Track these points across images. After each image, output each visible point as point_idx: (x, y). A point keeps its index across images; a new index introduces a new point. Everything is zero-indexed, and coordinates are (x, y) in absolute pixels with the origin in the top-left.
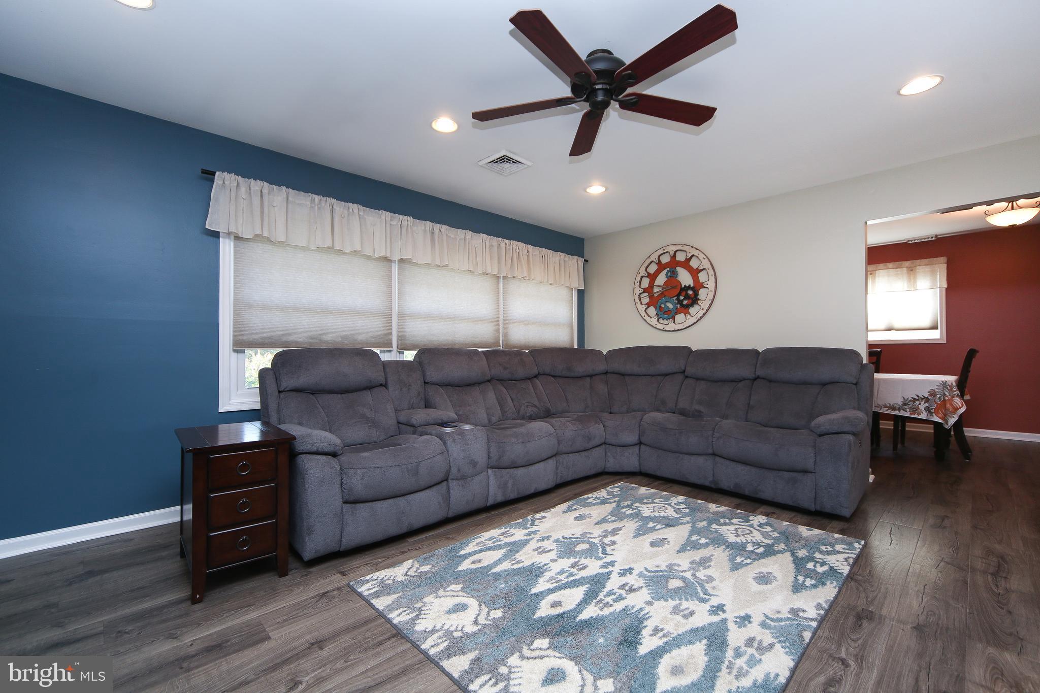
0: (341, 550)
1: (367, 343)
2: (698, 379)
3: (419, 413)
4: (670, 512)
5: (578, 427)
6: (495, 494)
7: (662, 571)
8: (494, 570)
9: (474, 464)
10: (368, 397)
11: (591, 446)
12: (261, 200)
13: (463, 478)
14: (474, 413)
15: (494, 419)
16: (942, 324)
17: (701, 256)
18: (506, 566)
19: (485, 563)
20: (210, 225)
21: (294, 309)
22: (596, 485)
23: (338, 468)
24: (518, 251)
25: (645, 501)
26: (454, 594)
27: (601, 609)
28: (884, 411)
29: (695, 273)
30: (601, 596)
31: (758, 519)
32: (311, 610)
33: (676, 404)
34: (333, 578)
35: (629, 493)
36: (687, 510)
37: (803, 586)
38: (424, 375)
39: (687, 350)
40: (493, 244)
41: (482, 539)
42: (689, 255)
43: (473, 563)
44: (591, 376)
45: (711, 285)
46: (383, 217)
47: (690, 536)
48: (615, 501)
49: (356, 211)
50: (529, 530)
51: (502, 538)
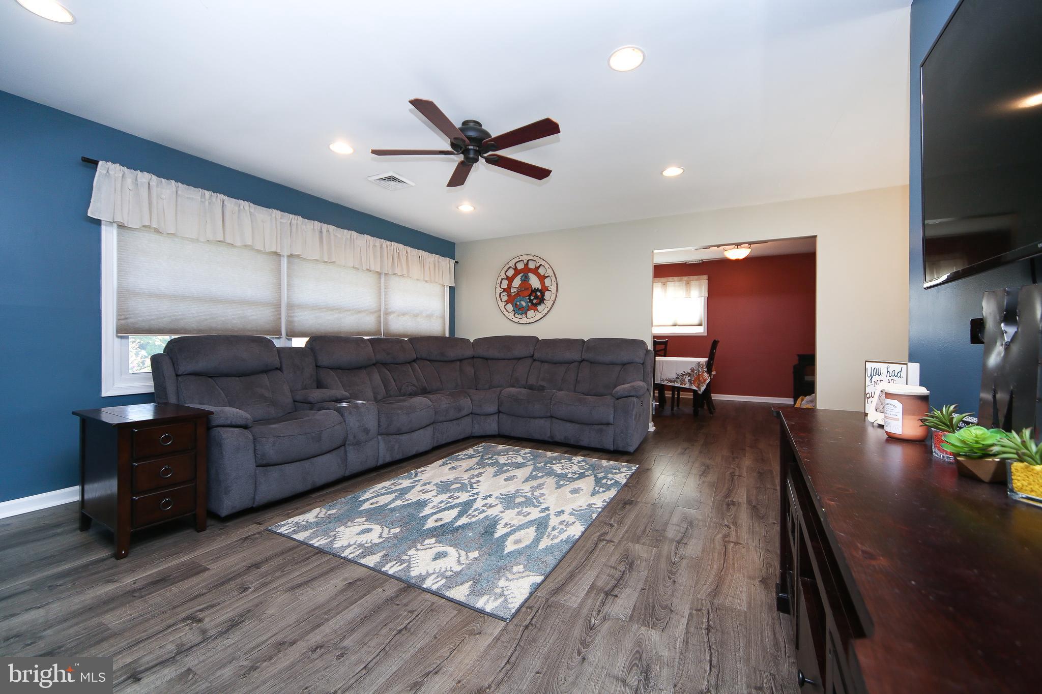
0: (254, 506)
1: (257, 331)
2: (542, 362)
3: (315, 393)
4: (520, 459)
5: (450, 401)
6: (384, 455)
7: (511, 494)
8: (389, 507)
9: (367, 431)
10: (265, 379)
11: (460, 416)
12: (149, 191)
13: (357, 444)
14: (362, 392)
15: (379, 397)
16: (705, 323)
17: (547, 266)
18: (398, 503)
19: (382, 503)
20: (92, 213)
21: (183, 298)
22: (464, 446)
23: (251, 437)
24: (398, 251)
25: (502, 454)
26: (360, 523)
27: (470, 519)
28: (665, 383)
29: (542, 278)
30: (470, 512)
31: (577, 459)
32: (238, 549)
33: (527, 381)
34: (251, 527)
35: (490, 450)
36: (532, 457)
37: (598, 492)
38: (316, 360)
39: (535, 339)
40: (376, 244)
41: (376, 489)
42: (538, 265)
43: (372, 504)
44: (461, 360)
45: (553, 288)
46: (274, 216)
47: (532, 472)
48: (480, 456)
49: (247, 208)
50: (414, 480)
51: (392, 486)
